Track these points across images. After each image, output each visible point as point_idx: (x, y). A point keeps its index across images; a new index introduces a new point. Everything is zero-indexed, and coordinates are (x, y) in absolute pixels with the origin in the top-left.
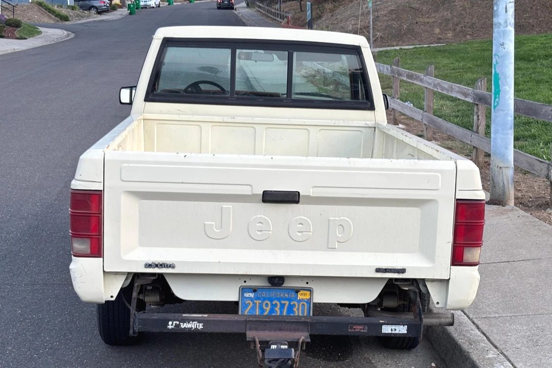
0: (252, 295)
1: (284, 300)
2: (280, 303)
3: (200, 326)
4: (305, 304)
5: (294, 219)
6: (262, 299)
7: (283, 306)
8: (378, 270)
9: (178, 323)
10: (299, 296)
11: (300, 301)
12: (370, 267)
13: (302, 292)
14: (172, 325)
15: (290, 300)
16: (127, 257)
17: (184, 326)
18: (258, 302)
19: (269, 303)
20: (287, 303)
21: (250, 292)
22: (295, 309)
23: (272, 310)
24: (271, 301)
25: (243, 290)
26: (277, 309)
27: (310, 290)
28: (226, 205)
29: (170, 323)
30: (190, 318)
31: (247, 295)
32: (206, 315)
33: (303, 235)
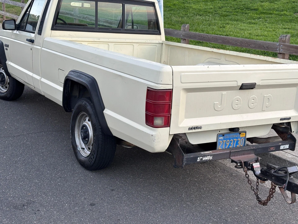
0: (222, 138)
1: (235, 138)
2: (233, 140)
3: (211, 158)
4: (243, 139)
5: (251, 97)
6: (226, 139)
7: (234, 141)
8: (281, 119)
9: (202, 158)
10: (241, 136)
11: (241, 138)
12: (278, 118)
13: (242, 133)
14: (199, 159)
15: (237, 138)
16: (181, 125)
17: (205, 159)
18: (224, 141)
19: (229, 141)
20: (236, 139)
21: (221, 137)
22: (239, 143)
23: (230, 145)
24: (230, 140)
25: (218, 136)
26: (232, 144)
27: (246, 132)
28: (224, 93)
29: (199, 158)
30: (207, 154)
31: (220, 138)
32: (211, 152)
33: (254, 105)
